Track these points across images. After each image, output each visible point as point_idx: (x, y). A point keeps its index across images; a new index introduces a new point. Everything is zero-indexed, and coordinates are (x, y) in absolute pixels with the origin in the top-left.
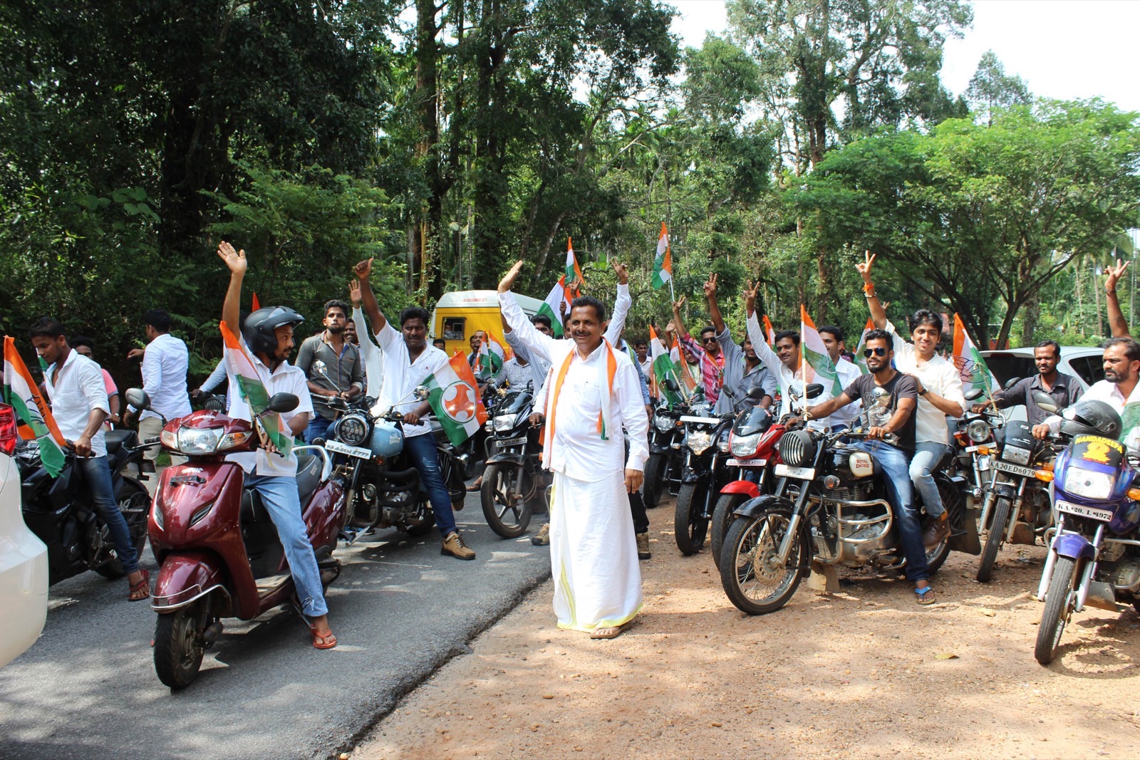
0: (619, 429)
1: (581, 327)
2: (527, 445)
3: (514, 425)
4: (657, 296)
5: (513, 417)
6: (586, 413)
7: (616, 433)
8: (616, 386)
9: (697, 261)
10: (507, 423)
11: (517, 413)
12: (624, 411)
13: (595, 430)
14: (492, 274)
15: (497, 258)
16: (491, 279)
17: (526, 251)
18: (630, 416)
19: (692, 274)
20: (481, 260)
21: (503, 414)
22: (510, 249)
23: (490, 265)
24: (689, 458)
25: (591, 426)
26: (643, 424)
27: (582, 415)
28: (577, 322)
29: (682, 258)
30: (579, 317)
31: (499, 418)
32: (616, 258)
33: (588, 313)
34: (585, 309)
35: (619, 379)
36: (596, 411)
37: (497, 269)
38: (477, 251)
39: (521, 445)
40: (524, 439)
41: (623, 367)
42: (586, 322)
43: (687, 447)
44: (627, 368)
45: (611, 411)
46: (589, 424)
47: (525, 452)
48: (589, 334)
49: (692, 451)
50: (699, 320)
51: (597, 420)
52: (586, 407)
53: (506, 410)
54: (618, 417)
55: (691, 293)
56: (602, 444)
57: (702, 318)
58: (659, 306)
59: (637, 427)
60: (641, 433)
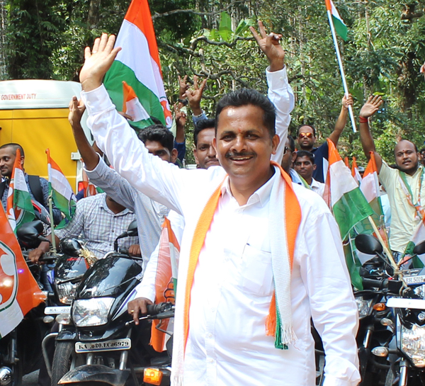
0: (306, 329)
1: (238, 143)
2: (130, 352)
3: (110, 317)
4: (317, 83)
5: (108, 303)
6: (247, 301)
7: (300, 336)
8: (300, 251)
9: (385, 25)
10: (96, 313)
11: (114, 295)
12: (313, 298)
13: (262, 331)
14: (39, 52)
15: (49, 26)
16: (40, 61)
17: (96, 12)
18: (325, 306)
19: (376, 46)
20: (21, 28)
21: (88, 297)
22: (69, 9)
23: (38, 37)
24: (403, 371)
25: (256, 325)
26: (349, 321)
27: (240, 305)
28: (230, 136)
29: (358, 21)
30: (233, 126)
31: (82, 303)
32: (247, 21)
33: (249, 118)
34: (244, 111)
35: (306, 240)
36: (264, 296)
37: (49, 44)
38: (14, 14)
39: (119, 353)
40: (126, 343)
41: (313, 217)
42: (247, 135)
43: (400, 353)
44: (320, 219)
45: (292, 297)
46: (252, 320)
47: (127, 365)
48: (253, 154)
49: (409, 361)
50: (389, 124)
51: (267, 313)
52: (246, 290)
53: (94, 290)
54: (303, 308)
55: (375, 79)
56: (277, 356)
57: (394, 120)
58: (321, 100)
59: (338, 326)
60: (345, 338)
